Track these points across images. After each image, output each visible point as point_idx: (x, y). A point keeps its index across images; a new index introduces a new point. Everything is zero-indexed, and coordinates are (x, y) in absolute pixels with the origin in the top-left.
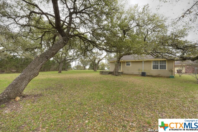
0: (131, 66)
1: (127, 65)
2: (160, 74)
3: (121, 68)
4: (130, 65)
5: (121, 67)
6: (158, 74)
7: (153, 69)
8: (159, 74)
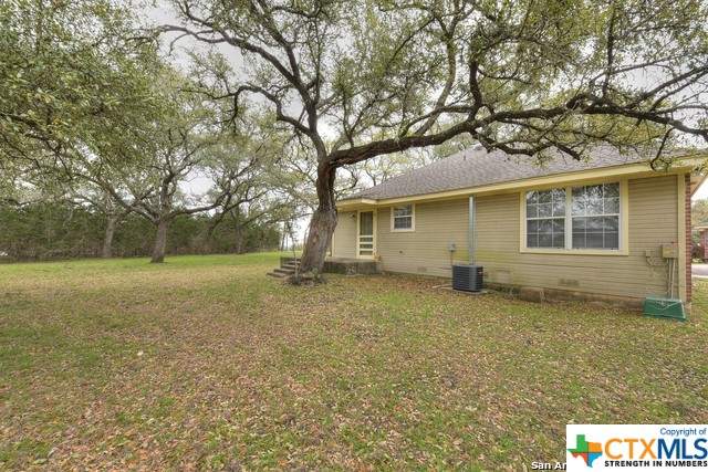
0: (413, 229)
1: (396, 226)
2: (576, 283)
3: (374, 243)
4: (409, 226)
5: (374, 236)
6: (562, 282)
7: (530, 244)
8: (569, 283)
